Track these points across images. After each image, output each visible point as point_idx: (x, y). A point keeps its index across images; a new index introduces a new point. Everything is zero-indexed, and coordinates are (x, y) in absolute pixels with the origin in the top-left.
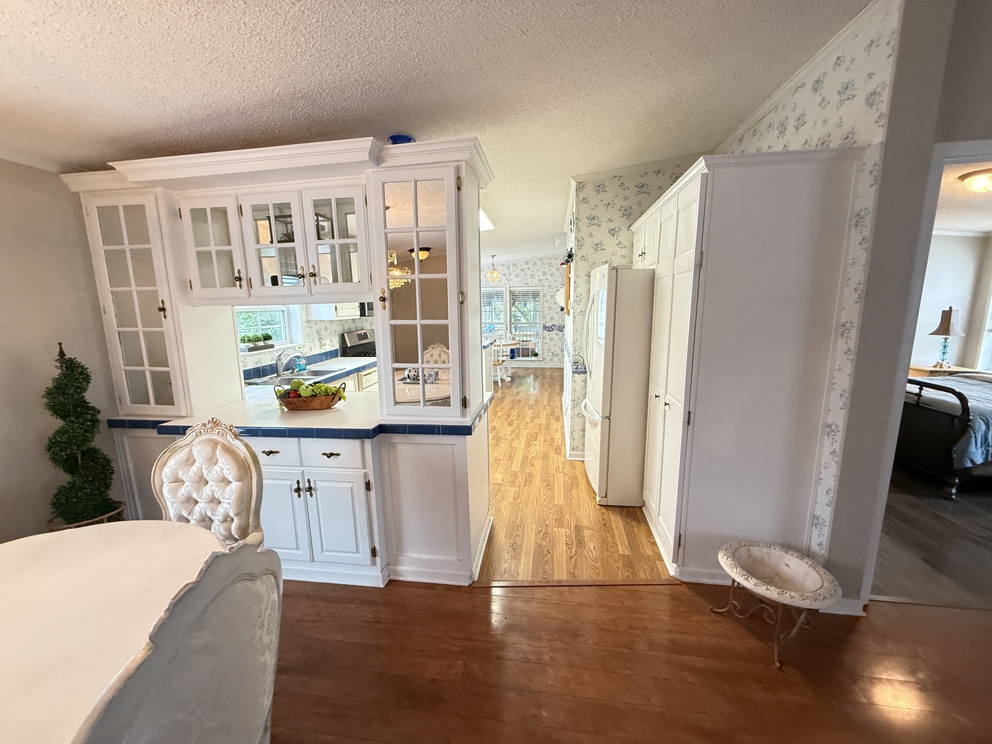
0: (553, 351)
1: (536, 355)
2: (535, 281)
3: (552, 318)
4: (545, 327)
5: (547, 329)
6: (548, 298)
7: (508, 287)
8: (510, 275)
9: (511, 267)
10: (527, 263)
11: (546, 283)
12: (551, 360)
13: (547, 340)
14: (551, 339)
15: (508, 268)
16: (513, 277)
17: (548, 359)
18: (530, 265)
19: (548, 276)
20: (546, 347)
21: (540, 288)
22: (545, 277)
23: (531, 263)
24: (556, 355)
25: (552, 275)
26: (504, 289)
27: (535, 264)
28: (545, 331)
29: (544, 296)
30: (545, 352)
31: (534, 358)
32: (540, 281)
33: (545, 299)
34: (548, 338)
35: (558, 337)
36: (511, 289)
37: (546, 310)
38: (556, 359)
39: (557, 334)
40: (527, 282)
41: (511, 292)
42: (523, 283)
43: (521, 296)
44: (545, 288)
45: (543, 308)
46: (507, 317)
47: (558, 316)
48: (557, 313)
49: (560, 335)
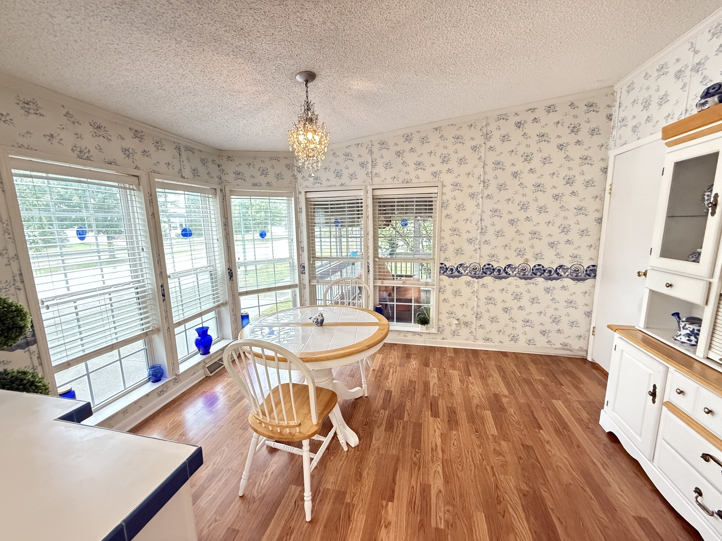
0: (460, 316)
1: (424, 321)
2: (425, 176)
3: (458, 252)
4: (444, 269)
5: (449, 272)
6: (451, 210)
7: (370, 189)
8: (374, 166)
9: (375, 149)
10: (408, 138)
11: (448, 179)
12: (454, 334)
13: (448, 294)
14: (456, 293)
15: (371, 152)
16: (379, 169)
17: (448, 331)
18: (415, 143)
19: (454, 164)
20: (445, 308)
21: (434, 190)
22: (446, 167)
23: (416, 139)
24: (466, 324)
25: (462, 161)
26: (361, 193)
27: (424, 140)
28: (444, 277)
29: (444, 205)
30: (444, 316)
31: (418, 328)
32: (435, 174)
33: (445, 213)
34: (449, 290)
35: (469, 290)
36: (377, 193)
37: (446, 234)
38: (464, 331)
39: (468, 284)
40: (408, 177)
41: (374, 198)
42: (401, 180)
43: (396, 212)
44: (445, 190)
45: (441, 230)
46: (368, 247)
47: (468, 249)
48: (470, 241)
49: (476, 285)
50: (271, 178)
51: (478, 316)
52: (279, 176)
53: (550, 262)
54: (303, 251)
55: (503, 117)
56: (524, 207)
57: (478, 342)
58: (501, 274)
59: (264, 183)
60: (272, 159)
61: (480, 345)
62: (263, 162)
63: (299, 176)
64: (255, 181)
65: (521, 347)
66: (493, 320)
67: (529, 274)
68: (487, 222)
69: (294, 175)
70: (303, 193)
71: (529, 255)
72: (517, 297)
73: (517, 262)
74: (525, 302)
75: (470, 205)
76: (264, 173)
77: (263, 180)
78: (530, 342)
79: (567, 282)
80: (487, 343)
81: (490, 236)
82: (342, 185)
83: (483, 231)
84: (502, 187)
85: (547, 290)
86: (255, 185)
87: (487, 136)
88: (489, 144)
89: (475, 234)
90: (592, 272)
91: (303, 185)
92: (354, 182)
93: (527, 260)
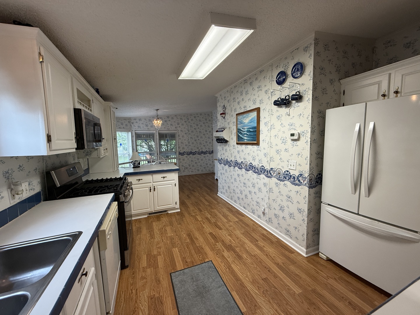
0: (184, 166)
2: (173, 128)
3: (183, 148)
4: (180, 153)
6: (181, 137)
7: (157, 131)
11: (179, 129)
12: (184, 171)
13: (181, 160)
14: (184, 160)
17: (182, 170)
19: (180, 125)
20: (181, 164)
21: (176, 132)
22: (178, 126)
24: (187, 168)
25: (182, 125)
26: (154, 132)
27: (172, 118)
29: (179, 136)
32: (176, 127)
33: (179, 138)
37: (180, 144)
38: (186, 170)
39: (186, 157)
40: (169, 128)
41: (159, 133)
42: (167, 128)
43: (164, 136)
44: (179, 132)
45: (178, 143)
46: (157, 148)
47: (186, 147)
48: (186, 145)
49: (188, 157)
50: (124, 126)
51: (189, 166)
52: (126, 125)
53: (204, 150)
54: (134, 150)
55: (191, 115)
56: (198, 137)
57: (190, 173)
58: (194, 154)
59: (122, 127)
60: (124, 119)
61: (191, 173)
62: (122, 120)
63: (132, 125)
64: (119, 127)
65: (200, 172)
66: (193, 166)
67: (200, 153)
68: (190, 140)
69: (130, 125)
70: (134, 131)
71: (200, 148)
72: (198, 159)
73: (197, 150)
74: (200, 160)
75: (185, 136)
76: (122, 124)
77: (122, 126)
78: (202, 171)
79: (208, 154)
80: (192, 173)
81: (191, 144)
82: (148, 129)
83: (189, 143)
84: (192, 132)
85: (204, 157)
86: (120, 128)
87: (188, 119)
88: (189, 121)
89: (187, 143)
90: (212, 152)
91: (134, 128)
92: (152, 128)
93: (199, 150)
